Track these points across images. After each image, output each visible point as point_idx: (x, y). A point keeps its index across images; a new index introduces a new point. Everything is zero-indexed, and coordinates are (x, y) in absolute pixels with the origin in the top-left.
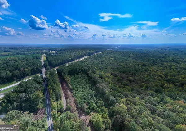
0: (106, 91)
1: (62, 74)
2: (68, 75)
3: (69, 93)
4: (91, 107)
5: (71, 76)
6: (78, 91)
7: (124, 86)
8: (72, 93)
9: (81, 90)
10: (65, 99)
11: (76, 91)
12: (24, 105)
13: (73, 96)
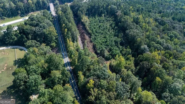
0: (138, 39)
1: (79, 12)
2: (86, 15)
3: (87, 37)
4: (113, 54)
5: (90, 17)
6: (98, 37)
7: (169, 38)
8: (90, 37)
9: (103, 36)
10: (82, 43)
11: (96, 35)
12: (39, 39)
13: (91, 42)
